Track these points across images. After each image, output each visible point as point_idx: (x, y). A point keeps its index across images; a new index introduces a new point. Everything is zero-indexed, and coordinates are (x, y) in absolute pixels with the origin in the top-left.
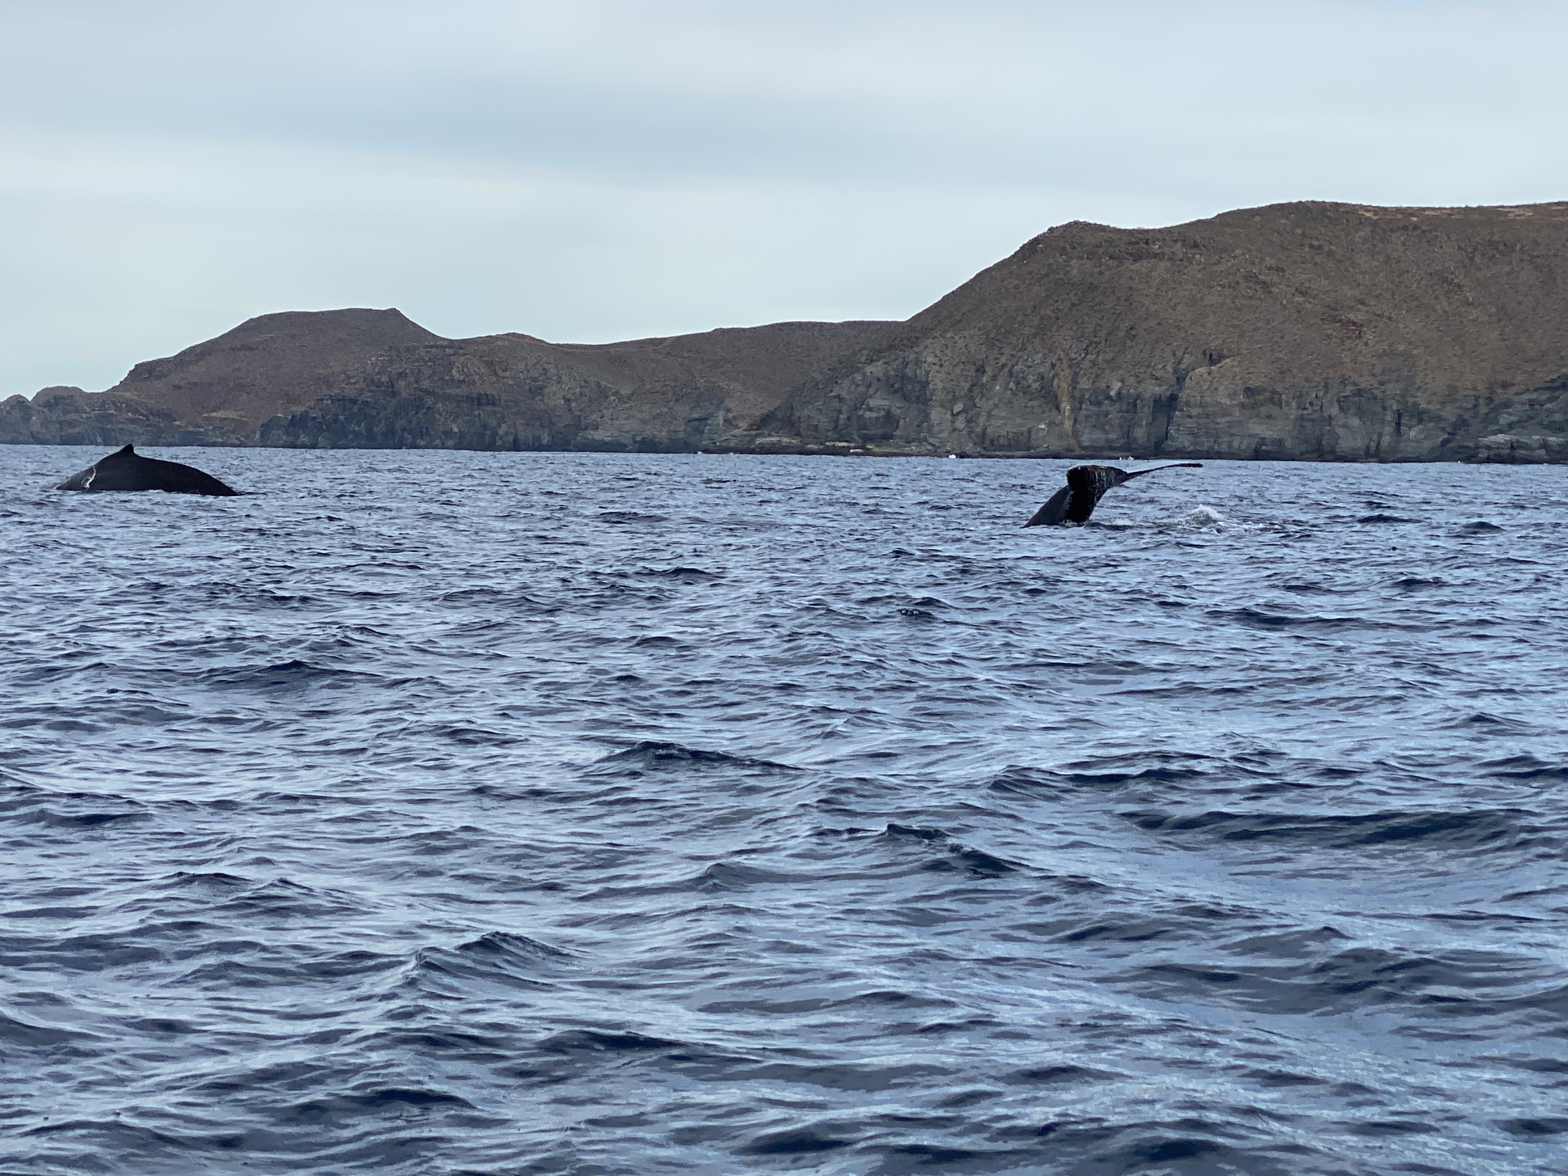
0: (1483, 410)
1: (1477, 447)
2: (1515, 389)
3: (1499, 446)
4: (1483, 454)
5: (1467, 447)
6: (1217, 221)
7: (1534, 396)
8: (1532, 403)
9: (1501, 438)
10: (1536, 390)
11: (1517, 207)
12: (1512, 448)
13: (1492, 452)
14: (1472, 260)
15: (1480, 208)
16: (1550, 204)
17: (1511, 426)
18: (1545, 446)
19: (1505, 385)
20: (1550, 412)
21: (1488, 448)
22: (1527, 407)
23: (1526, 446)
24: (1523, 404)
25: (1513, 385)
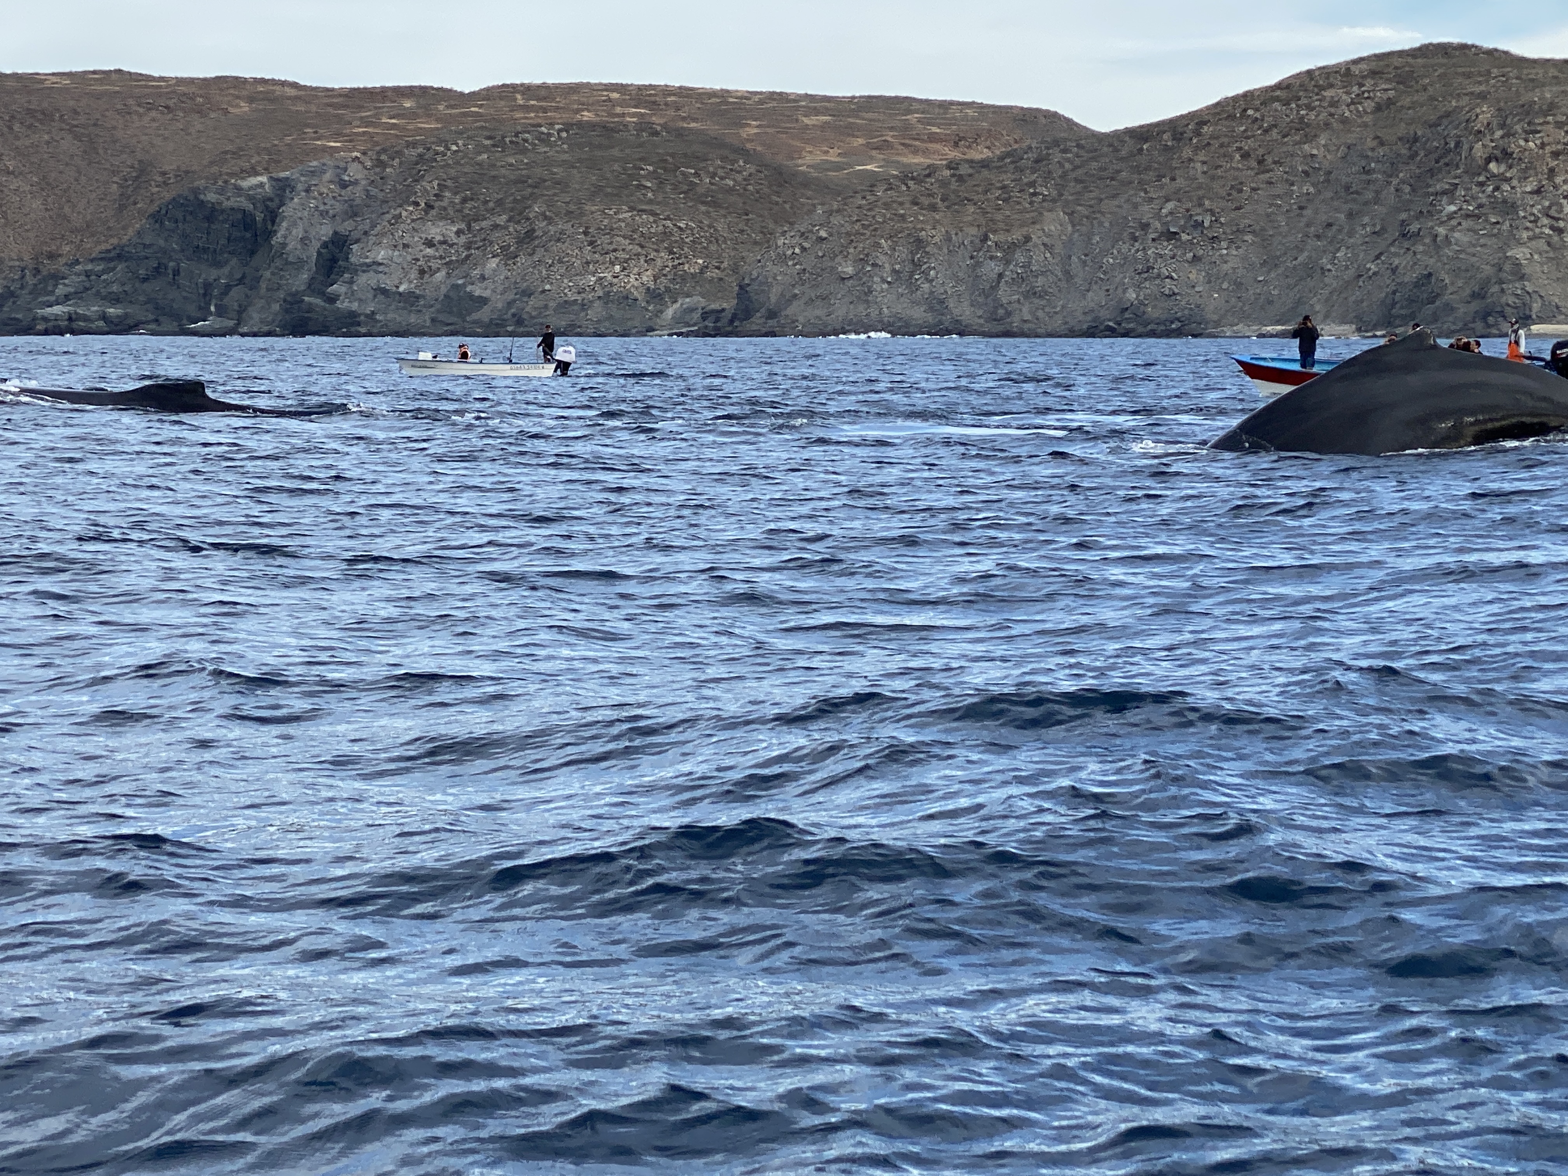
1: (34, 319)
3: (57, 318)
4: (40, 327)
5: (15, 319)
7: (89, 267)
8: (88, 274)
9: (57, 310)
10: (92, 261)
11: (53, 74)
12: (70, 319)
13: (51, 324)
14: (10, 128)
15: (15, 76)
16: (85, 73)
17: (67, 297)
18: (104, 317)
20: (108, 283)
21: (45, 319)
22: (83, 278)
23: (86, 319)
24: (78, 275)
25: (60, 255)
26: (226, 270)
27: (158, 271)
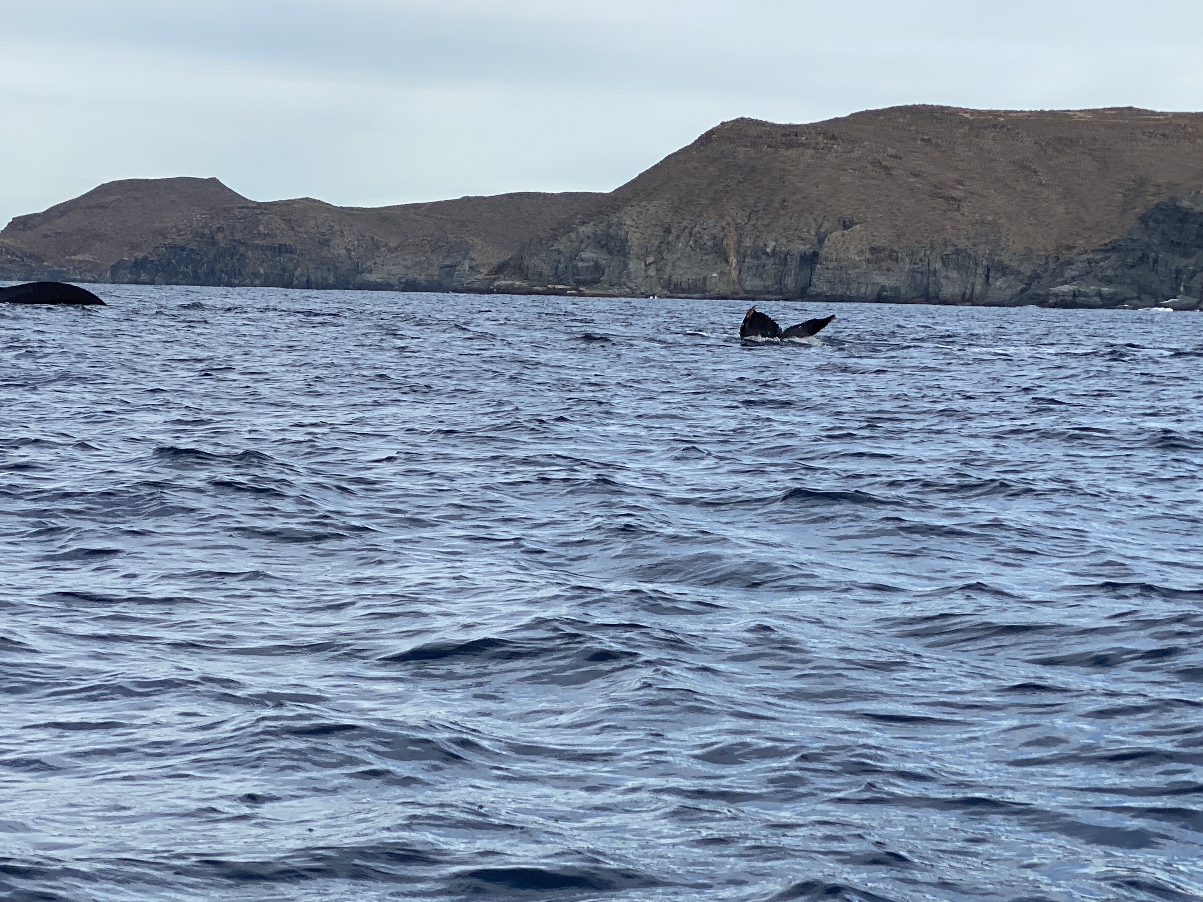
0: (1052, 266)
1: (1048, 295)
2: (1075, 251)
3: (1064, 294)
4: (1052, 301)
5: (1038, 295)
6: (851, 119)
7: (1091, 256)
8: (1089, 262)
9: (1066, 288)
10: (1093, 251)
11: (1081, 111)
12: (1074, 295)
13: (1060, 298)
14: (1045, 151)
15: (1052, 112)
16: (1105, 109)
17: (1073, 279)
18: (1100, 294)
19: (1069, 248)
20: (1103, 269)
21: (1056, 295)
22: (1086, 264)
23: (1086, 295)
24: (1082, 262)
25: (1075, 247)
26: (1193, 260)
27: (1143, 259)
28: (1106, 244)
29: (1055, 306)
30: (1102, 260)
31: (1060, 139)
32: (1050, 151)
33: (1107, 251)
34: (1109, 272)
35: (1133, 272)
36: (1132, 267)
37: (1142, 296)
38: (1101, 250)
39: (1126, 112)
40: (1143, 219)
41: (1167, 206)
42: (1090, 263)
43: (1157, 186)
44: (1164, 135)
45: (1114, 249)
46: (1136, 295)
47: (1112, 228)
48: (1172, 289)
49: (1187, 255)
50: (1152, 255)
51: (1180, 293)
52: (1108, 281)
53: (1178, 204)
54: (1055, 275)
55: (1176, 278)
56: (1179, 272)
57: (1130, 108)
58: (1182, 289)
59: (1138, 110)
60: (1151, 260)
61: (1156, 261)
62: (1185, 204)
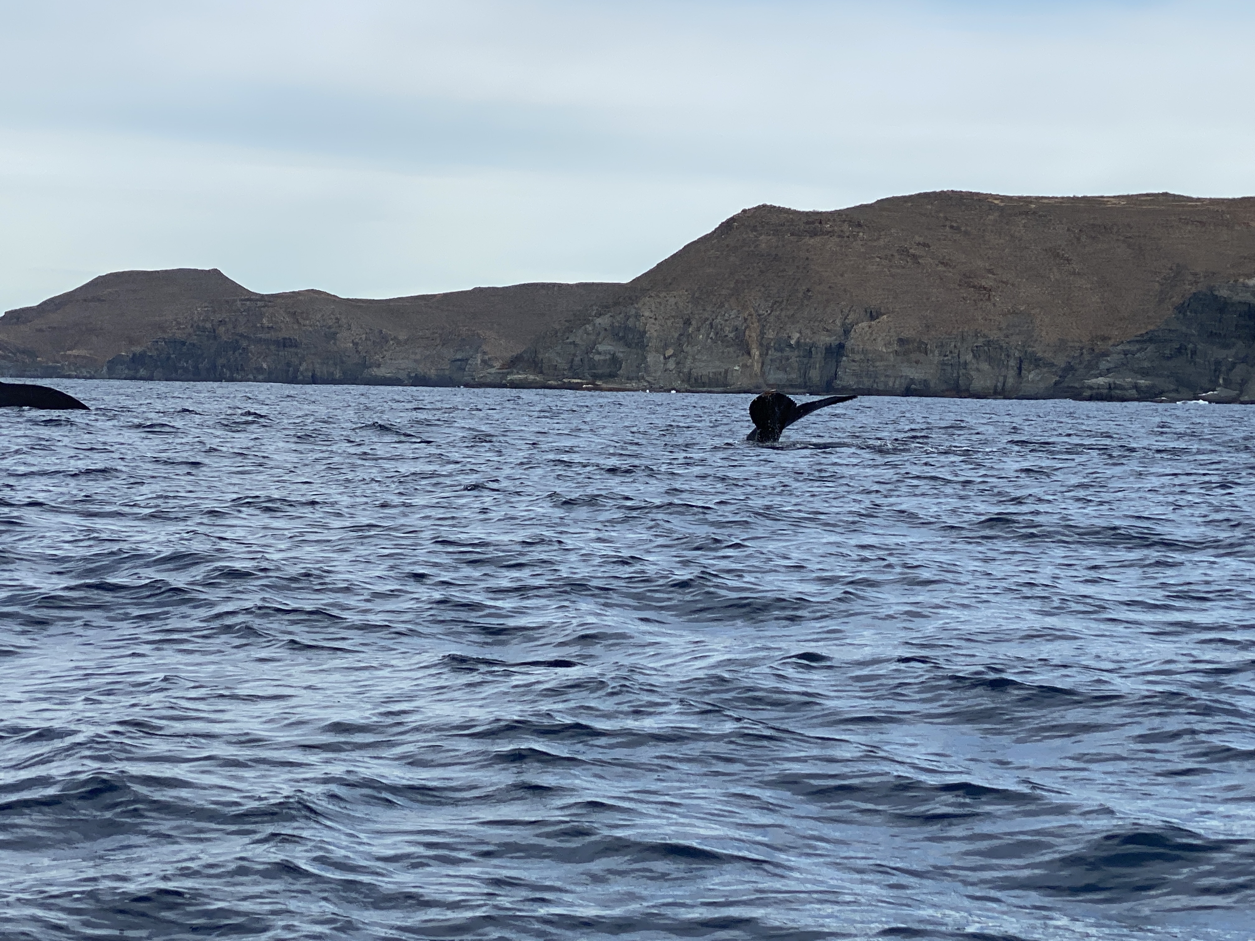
0: (1087, 357)
1: (1083, 388)
2: (1111, 343)
3: (1100, 386)
4: (1087, 393)
5: (1074, 387)
7: (1127, 347)
8: (1126, 353)
9: (1101, 380)
10: (1129, 342)
11: (1114, 197)
12: (1110, 388)
13: (1094, 392)
14: (1079, 239)
15: (1084, 198)
16: (1140, 195)
17: (1109, 370)
18: (1136, 387)
19: (1104, 339)
20: (1140, 360)
21: (1091, 388)
22: (1123, 356)
23: (1122, 388)
24: (1118, 353)
25: (1110, 339)
26: (1233, 351)
27: (1180, 351)
28: (1142, 335)
29: (1090, 399)
30: (1139, 350)
31: (1094, 225)
32: (1083, 239)
33: (1145, 342)
34: (1146, 364)
35: (1170, 363)
36: (1169, 358)
37: (1180, 389)
38: (1137, 341)
39: (1161, 198)
40: (1181, 309)
41: (1205, 295)
42: (1126, 355)
43: (1195, 274)
44: (1200, 222)
45: (1151, 340)
46: (1172, 387)
47: (1149, 317)
48: (1211, 381)
49: (1226, 346)
50: (1190, 346)
51: (1219, 385)
52: (1145, 373)
53: (1216, 293)
54: (1090, 367)
55: (1215, 371)
56: (1218, 363)
57: (1165, 194)
58: (1221, 381)
59: (1174, 196)
60: (1189, 352)
61: (1194, 353)
62: (1224, 293)
